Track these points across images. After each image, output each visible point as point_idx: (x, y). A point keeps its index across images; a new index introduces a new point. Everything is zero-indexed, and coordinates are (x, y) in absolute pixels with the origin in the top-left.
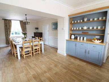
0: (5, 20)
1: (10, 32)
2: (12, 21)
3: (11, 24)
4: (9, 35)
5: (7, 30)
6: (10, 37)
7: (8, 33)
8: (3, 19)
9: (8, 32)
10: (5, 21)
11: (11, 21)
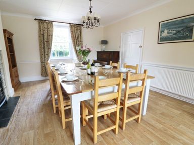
0: (41, 21)
1: (49, 48)
2: (54, 23)
3: (52, 31)
4: (48, 55)
5: (44, 44)
6: (49, 61)
7: (46, 50)
8: (35, 19)
9: (46, 48)
10: (39, 23)
11: (52, 23)
